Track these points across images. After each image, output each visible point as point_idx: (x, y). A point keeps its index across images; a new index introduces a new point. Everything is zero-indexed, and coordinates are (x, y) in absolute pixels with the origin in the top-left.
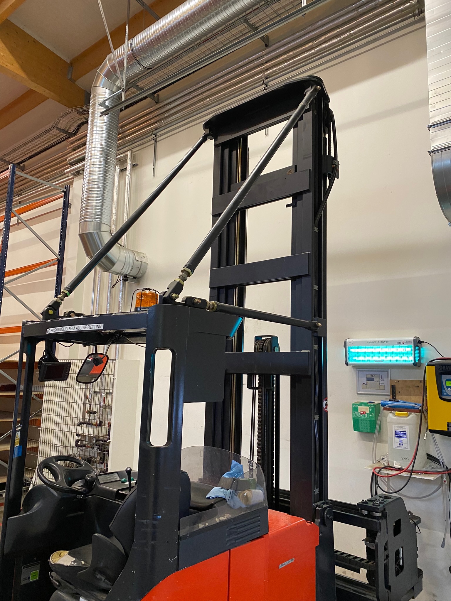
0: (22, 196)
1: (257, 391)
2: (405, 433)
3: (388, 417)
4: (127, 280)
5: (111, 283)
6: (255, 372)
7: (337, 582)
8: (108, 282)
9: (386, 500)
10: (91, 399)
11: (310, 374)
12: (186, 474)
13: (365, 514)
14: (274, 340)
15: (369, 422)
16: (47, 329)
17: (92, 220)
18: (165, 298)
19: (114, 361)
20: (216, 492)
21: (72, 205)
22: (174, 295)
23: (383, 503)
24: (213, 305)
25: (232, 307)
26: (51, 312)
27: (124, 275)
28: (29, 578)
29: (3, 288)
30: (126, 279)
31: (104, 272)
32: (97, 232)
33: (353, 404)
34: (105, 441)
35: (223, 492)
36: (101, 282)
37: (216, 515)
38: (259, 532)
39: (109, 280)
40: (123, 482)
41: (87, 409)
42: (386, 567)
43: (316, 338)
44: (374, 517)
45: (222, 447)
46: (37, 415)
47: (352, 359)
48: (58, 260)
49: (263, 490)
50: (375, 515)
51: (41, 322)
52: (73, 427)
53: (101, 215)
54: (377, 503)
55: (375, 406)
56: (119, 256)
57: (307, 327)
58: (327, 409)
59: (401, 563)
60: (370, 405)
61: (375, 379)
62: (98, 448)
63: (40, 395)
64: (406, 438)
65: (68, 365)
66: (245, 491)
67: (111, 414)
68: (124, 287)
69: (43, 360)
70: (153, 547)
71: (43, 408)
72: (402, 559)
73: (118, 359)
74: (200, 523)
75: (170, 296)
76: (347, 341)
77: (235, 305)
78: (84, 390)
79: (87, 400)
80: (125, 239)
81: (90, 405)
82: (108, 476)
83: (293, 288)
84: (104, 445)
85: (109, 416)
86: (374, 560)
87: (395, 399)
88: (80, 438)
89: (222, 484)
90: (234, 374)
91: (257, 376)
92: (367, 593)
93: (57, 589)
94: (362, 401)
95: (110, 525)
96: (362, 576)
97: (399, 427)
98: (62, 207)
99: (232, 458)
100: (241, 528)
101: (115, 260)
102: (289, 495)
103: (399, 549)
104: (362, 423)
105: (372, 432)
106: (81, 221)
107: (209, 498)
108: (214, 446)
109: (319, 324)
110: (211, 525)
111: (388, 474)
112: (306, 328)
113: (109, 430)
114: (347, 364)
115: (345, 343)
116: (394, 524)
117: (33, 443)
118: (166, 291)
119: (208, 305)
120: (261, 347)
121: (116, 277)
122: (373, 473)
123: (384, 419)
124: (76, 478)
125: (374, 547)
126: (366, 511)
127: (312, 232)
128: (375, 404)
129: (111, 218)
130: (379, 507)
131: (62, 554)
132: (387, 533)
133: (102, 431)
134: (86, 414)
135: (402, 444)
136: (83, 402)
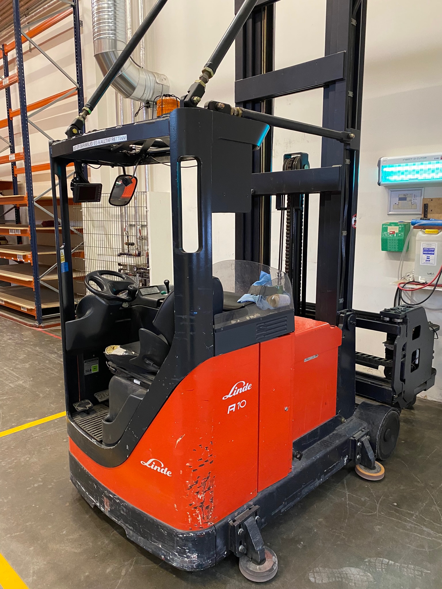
0: (29, 16)
1: (286, 211)
2: (433, 249)
3: (417, 235)
4: (150, 107)
5: (134, 111)
6: (284, 192)
7: (357, 376)
8: (130, 110)
9: (408, 309)
10: (128, 232)
11: (340, 189)
12: (218, 280)
13: (387, 321)
14: (304, 157)
15: (397, 241)
16: (73, 147)
17: (107, 37)
18: (186, 102)
19: (145, 194)
20: (246, 297)
21: (83, 22)
22: (195, 98)
23: (405, 311)
24: (238, 111)
25: (258, 114)
26: (75, 131)
27: (146, 101)
28: (91, 370)
29: (27, 122)
30: (149, 105)
31: (125, 99)
32: (113, 51)
33: (383, 225)
34: (145, 269)
35: (253, 297)
36: (124, 111)
37: (247, 314)
38: (286, 330)
39: (131, 108)
40: (162, 294)
41: (125, 240)
42: (403, 364)
43: (348, 151)
44: (395, 323)
45: (252, 260)
46: (79, 248)
47: (386, 179)
48: (78, 89)
49: (290, 295)
50: (396, 321)
51: (66, 139)
52: (114, 257)
53: (115, 30)
54: (399, 311)
55: (405, 225)
56: (139, 78)
57: (339, 138)
58: (355, 225)
59: (417, 362)
60: (400, 225)
61: (408, 199)
62: (139, 276)
63: (80, 229)
64: (434, 254)
65: (99, 187)
66: (272, 296)
67: (148, 245)
68: (147, 115)
69: (74, 182)
70: (192, 337)
71: (84, 241)
72: (418, 359)
73: (149, 191)
74: (232, 319)
75: (191, 100)
76: (382, 159)
77: (263, 113)
78: (120, 222)
79: (124, 233)
80: (144, 59)
81: (128, 237)
82: (149, 289)
83: (326, 96)
84: (144, 273)
85: (146, 247)
86: (392, 358)
87: (427, 217)
88: (122, 267)
89: (252, 292)
90: (262, 195)
91: (286, 196)
92: (383, 384)
93: (114, 375)
94: (392, 221)
95: (153, 321)
96: (380, 372)
97: (427, 244)
98: (73, 26)
99: (262, 269)
100: (269, 325)
101: (135, 84)
102: (315, 307)
103: (416, 351)
104: (390, 243)
105: (400, 251)
106: (95, 39)
107: (240, 302)
108: (244, 260)
109: (352, 135)
110: (242, 321)
111: (412, 288)
112: (338, 140)
113: (147, 259)
114: (379, 184)
115: (379, 162)
116: (414, 330)
117: (80, 273)
118: (187, 95)
119: (232, 111)
120: (290, 166)
121: (138, 103)
122: (398, 288)
123: (413, 238)
124: (120, 289)
125: (393, 348)
126: (388, 318)
127: (349, 26)
128: (405, 223)
129: (126, 34)
130: (400, 314)
131: (115, 348)
132: (406, 336)
133: (141, 261)
134: (125, 245)
135: (429, 261)
136: (120, 234)
